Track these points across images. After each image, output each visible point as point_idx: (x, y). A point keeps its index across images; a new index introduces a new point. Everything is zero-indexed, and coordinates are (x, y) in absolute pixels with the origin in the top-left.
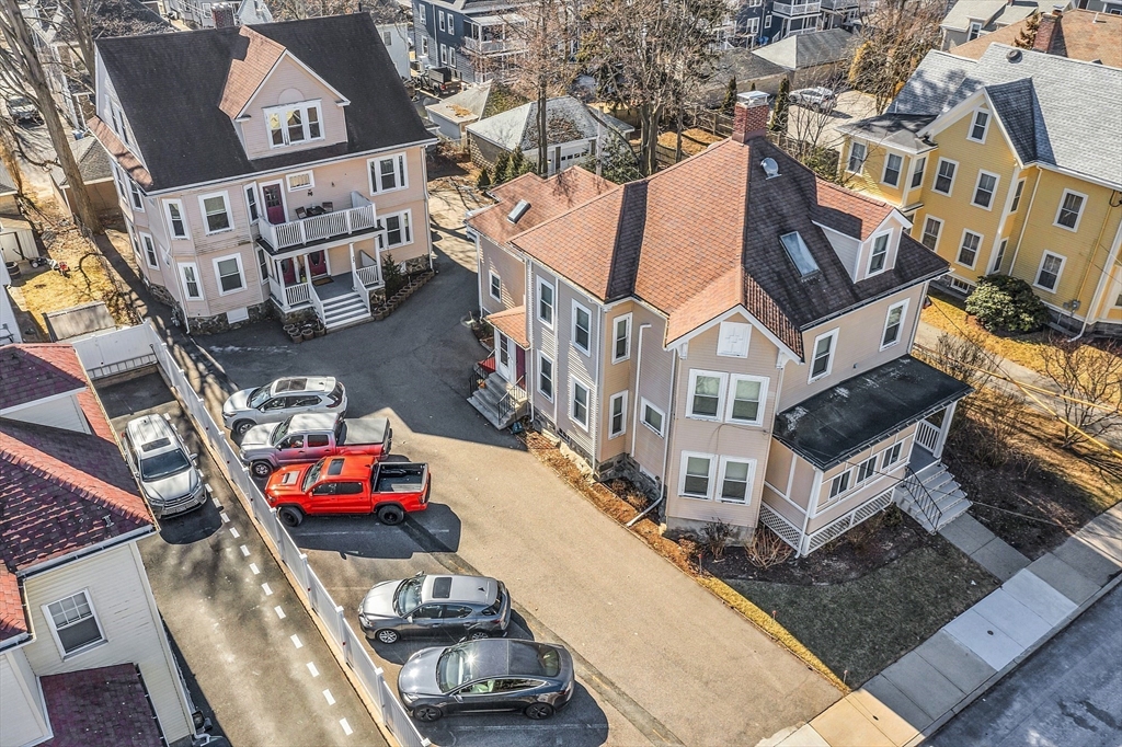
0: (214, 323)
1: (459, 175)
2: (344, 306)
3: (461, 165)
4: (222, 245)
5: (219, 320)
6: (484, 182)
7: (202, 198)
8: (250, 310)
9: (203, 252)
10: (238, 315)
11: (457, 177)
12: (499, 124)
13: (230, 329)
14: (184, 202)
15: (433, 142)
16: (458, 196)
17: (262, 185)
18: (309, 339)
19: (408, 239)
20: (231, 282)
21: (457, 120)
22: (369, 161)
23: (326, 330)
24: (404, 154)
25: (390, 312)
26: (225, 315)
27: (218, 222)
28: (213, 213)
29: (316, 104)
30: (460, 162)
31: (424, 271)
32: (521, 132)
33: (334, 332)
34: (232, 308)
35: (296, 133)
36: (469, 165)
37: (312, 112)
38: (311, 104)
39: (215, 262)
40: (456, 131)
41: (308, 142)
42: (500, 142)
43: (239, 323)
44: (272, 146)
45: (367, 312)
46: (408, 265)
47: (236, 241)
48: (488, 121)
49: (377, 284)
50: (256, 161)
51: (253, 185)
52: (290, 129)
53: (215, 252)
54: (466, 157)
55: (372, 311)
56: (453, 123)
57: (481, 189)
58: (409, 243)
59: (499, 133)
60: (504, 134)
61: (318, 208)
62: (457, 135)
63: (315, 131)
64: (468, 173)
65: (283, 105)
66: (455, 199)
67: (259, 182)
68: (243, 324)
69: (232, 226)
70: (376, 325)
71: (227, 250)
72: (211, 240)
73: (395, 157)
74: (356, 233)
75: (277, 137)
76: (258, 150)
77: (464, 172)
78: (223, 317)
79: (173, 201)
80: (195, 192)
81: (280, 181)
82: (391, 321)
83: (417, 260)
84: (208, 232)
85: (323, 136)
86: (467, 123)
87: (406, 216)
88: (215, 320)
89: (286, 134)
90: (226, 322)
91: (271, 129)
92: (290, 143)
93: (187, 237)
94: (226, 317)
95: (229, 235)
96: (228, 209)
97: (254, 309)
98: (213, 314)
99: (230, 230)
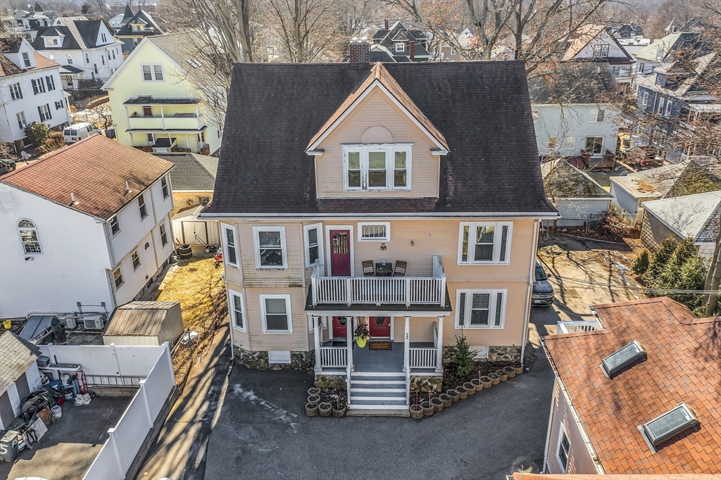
0: (253, 358)
1: (621, 250)
2: (383, 386)
3: (628, 241)
4: (271, 283)
5: (260, 357)
6: (642, 265)
7: (257, 230)
8: (293, 355)
9: (250, 285)
10: (280, 357)
11: (616, 252)
12: (680, 207)
13: (269, 370)
14: (238, 229)
15: (550, 217)
16: (606, 274)
17: (329, 228)
18: (323, 416)
19: (497, 322)
20: (277, 322)
21: (637, 195)
22: (462, 225)
23: (347, 410)
24: (510, 224)
25: (436, 411)
26: (266, 354)
27: (272, 258)
28: (266, 247)
29: (407, 149)
30: (629, 237)
31: (510, 364)
32: (705, 220)
33: (356, 416)
34: (275, 349)
35: (377, 178)
36: (637, 242)
37: (400, 157)
38: (401, 148)
39: (263, 298)
40: (632, 206)
41: (389, 190)
42: (675, 226)
43: (280, 365)
44: (346, 187)
45: (404, 403)
46: (492, 351)
47: (287, 282)
48: (671, 201)
49: (433, 370)
50: (325, 201)
51: (319, 227)
52: (370, 172)
53: (263, 287)
54: (635, 233)
55: (411, 404)
56: (631, 196)
57: (637, 273)
58: (497, 328)
59: (676, 216)
60: (683, 218)
61: (389, 265)
62: (633, 209)
63: (400, 178)
64: (631, 251)
65: (365, 144)
66: (601, 277)
67: (325, 225)
68: (285, 369)
69: (285, 265)
70: (407, 426)
71: (275, 289)
72: (261, 274)
73: (497, 226)
74: (414, 308)
75: (354, 179)
76: (330, 189)
77: (627, 249)
78: (264, 355)
79: (230, 227)
80: (250, 222)
81: (350, 228)
82: (428, 426)
83: (505, 349)
84: (258, 264)
85: (409, 186)
86: (647, 199)
87: (500, 296)
88: (255, 355)
89: (364, 177)
90: (267, 361)
91: (348, 169)
92: (368, 188)
93: (238, 265)
94: (267, 356)
95: (281, 274)
96: (283, 246)
97: (297, 355)
98: (254, 349)
99: (283, 269)
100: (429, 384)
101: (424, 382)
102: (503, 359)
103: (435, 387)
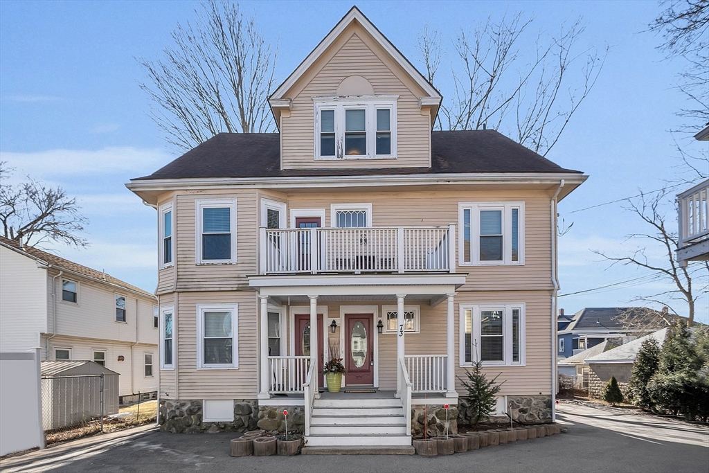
0: (182, 413)
4: (213, 285)
5: (191, 412)
7: (201, 205)
8: (238, 407)
9: (186, 289)
10: (219, 411)
13: (203, 430)
17: (294, 213)
19: (516, 358)
20: (217, 350)
22: (462, 206)
24: (521, 208)
25: (457, 452)
26: (199, 404)
28: (211, 231)
29: (390, 103)
31: (540, 424)
33: (317, 455)
34: (213, 397)
35: (356, 143)
37: (383, 114)
38: (383, 103)
41: (370, 159)
43: (218, 424)
44: (318, 155)
45: (402, 435)
46: (512, 404)
47: (235, 283)
49: (442, 395)
50: (291, 171)
51: (282, 207)
52: (347, 135)
53: (203, 293)
55: (414, 434)
58: (516, 364)
63: (383, 145)
67: (290, 209)
68: (223, 428)
69: (234, 258)
71: (220, 295)
72: (202, 273)
73: (506, 208)
74: (411, 274)
75: (328, 145)
76: (298, 158)
78: (196, 408)
79: (168, 209)
80: (193, 194)
81: (321, 213)
83: (529, 401)
84: (199, 258)
85: (394, 153)
87: (516, 314)
88: (184, 409)
89: (340, 141)
90: (200, 417)
91: (320, 132)
92: (345, 157)
93: (173, 263)
94: (200, 408)
95: (227, 272)
96: (233, 231)
97: (243, 407)
98: (184, 397)
99: (231, 264)
100: (438, 421)
101: (430, 416)
102: (528, 419)
103: (447, 425)
